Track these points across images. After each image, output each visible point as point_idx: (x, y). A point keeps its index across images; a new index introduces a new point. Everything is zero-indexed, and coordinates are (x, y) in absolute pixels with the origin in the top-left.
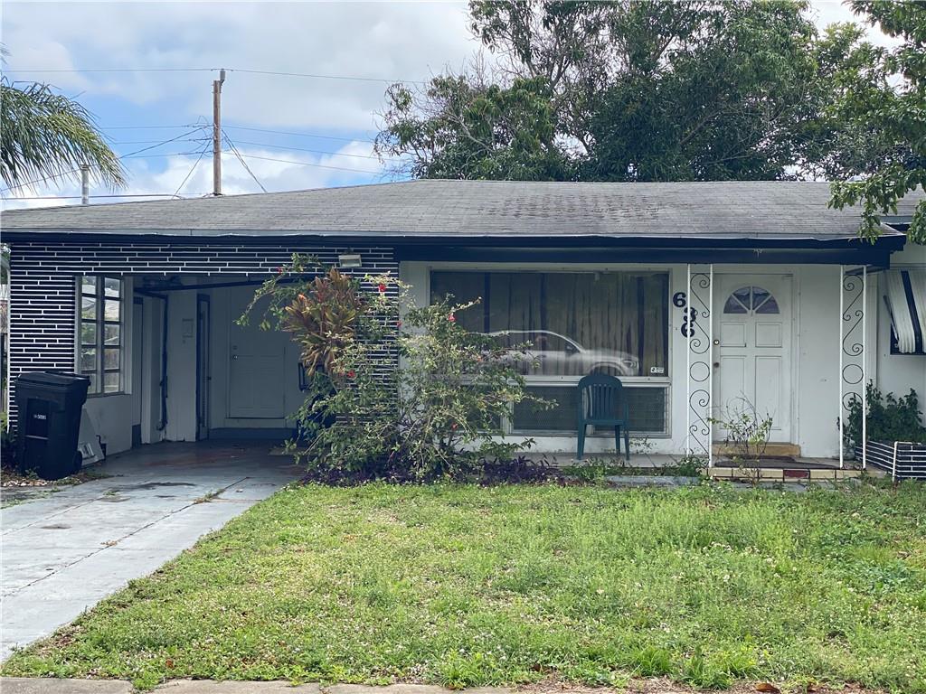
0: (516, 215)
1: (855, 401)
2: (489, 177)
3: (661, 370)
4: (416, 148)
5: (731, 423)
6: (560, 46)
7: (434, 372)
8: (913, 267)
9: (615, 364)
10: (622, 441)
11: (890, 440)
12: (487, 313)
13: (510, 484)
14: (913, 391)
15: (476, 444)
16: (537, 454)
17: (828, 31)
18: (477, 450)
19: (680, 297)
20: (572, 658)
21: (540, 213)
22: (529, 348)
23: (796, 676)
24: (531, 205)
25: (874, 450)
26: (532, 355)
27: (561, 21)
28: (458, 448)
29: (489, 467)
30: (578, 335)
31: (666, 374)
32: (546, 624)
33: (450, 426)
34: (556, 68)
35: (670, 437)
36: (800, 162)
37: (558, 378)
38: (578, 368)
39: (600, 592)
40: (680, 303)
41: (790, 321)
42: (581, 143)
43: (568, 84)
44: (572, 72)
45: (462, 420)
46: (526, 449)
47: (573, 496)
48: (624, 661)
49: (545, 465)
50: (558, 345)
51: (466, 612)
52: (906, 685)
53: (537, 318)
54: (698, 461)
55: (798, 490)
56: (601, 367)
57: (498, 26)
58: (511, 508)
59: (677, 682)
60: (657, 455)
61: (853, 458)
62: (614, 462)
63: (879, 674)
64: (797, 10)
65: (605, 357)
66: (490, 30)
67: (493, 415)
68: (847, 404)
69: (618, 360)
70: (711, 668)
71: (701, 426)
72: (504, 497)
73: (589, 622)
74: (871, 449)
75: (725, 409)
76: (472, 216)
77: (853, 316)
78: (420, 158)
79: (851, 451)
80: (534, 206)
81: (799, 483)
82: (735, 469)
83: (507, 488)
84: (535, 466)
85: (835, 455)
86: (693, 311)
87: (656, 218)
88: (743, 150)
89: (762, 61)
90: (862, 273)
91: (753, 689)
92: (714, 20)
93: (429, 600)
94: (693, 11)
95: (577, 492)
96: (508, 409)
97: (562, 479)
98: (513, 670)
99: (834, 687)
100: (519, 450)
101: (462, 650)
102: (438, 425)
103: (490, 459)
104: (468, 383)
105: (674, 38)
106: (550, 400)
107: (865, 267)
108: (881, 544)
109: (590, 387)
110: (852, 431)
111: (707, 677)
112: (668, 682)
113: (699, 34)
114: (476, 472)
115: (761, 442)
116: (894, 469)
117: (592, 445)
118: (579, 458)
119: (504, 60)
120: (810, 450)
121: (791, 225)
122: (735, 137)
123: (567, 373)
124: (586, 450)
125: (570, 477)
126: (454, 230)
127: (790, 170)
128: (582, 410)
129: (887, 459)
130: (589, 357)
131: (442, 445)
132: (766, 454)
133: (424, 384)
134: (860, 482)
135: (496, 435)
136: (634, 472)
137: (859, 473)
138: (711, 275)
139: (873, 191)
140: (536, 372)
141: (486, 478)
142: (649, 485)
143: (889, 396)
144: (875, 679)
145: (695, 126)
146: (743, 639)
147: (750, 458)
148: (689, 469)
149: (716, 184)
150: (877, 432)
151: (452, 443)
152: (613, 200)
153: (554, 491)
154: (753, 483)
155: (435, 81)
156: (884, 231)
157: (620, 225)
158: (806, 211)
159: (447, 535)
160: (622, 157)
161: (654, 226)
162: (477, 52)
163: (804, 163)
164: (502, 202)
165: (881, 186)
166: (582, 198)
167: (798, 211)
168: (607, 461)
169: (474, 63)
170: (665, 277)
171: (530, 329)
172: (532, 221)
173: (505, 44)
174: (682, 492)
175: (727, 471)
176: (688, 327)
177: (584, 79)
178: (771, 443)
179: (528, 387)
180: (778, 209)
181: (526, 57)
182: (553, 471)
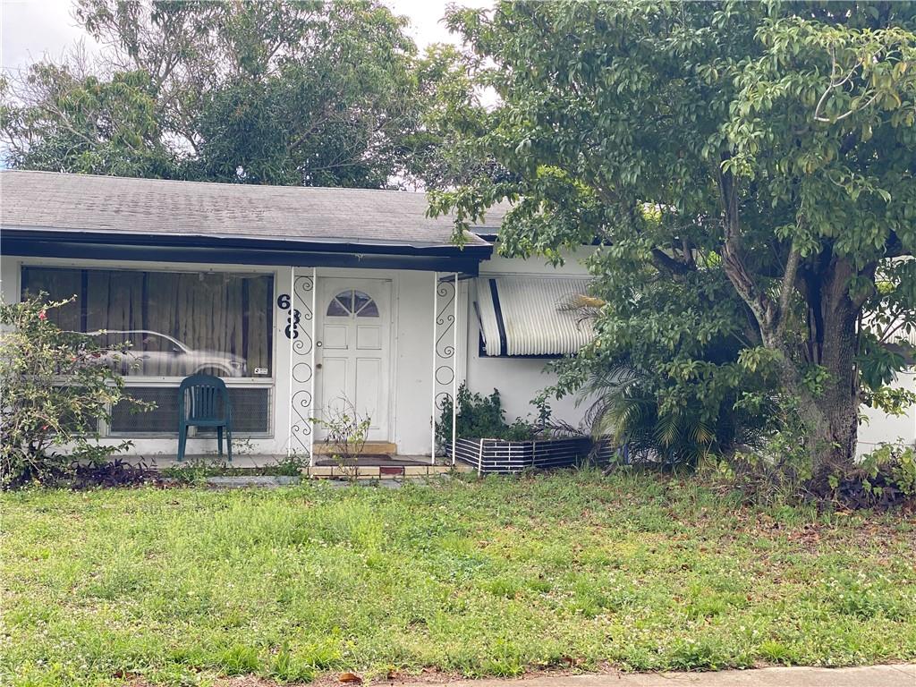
0: (116, 212)
1: (448, 400)
2: (90, 171)
3: (265, 371)
4: (10, 135)
5: (332, 422)
6: (168, 42)
7: (24, 373)
8: (500, 275)
9: (219, 364)
10: (225, 442)
11: (477, 437)
12: (84, 311)
13: (104, 488)
14: (496, 390)
15: (69, 448)
16: (135, 457)
17: (428, 51)
18: (70, 453)
19: (284, 299)
20: (157, 662)
21: (142, 210)
22: (130, 348)
23: (377, 665)
24: (133, 201)
25: (464, 447)
26: (133, 356)
27: (170, 18)
28: (48, 452)
29: (81, 471)
30: (181, 335)
31: (269, 375)
32: (133, 629)
33: (41, 429)
34: (164, 65)
35: (272, 437)
36: (402, 173)
37: (159, 379)
38: (181, 370)
39: (190, 593)
40: (284, 305)
41: (389, 323)
42: (190, 142)
43: (176, 83)
44: (180, 70)
45: (54, 422)
46: (123, 451)
47: (171, 498)
48: (211, 661)
49: (144, 467)
50: (161, 346)
51: (46, 622)
52: (478, 667)
53: (138, 316)
54: (299, 460)
55: (392, 486)
56: (205, 369)
57: (103, 14)
58: (104, 512)
59: (263, 679)
60: (260, 455)
61: (444, 455)
62: (215, 463)
63: (454, 658)
64: (396, 26)
65: (209, 358)
66: (95, 18)
67: (88, 417)
68: (439, 403)
69: (223, 361)
70: (297, 663)
71: (302, 426)
72: (97, 501)
73: (178, 625)
74: (460, 446)
75: (326, 409)
76: (69, 211)
77: (445, 320)
78: (16, 147)
79: (443, 448)
80: (136, 204)
81: (394, 479)
82: (334, 467)
83: (101, 492)
84: (132, 469)
85: (428, 453)
86: (297, 313)
87: (261, 220)
88: (348, 159)
89: (366, 73)
90: (454, 280)
91: (337, 680)
92: (321, 31)
93: (6, 612)
94: (301, 20)
95: (175, 494)
96: (105, 411)
97: (161, 482)
98: (94, 677)
99: (413, 673)
100: (116, 453)
101: (40, 662)
102: (26, 428)
103: (84, 462)
104: (61, 384)
105: (283, 44)
106: (150, 401)
107: (456, 274)
108: (464, 534)
109: (193, 388)
110: (443, 430)
111: (293, 672)
112: (254, 679)
113: (307, 43)
114: (68, 477)
115: (360, 441)
116: (480, 464)
117: (193, 446)
118: (180, 460)
119: (108, 51)
120: (405, 449)
121: (391, 232)
122: (341, 145)
123: (168, 374)
124: (187, 452)
125: (169, 479)
126: (47, 225)
127: (392, 180)
128: (184, 411)
129: (474, 455)
130: (194, 358)
131: (32, 449)
132: (364, 452)
133: (12, 385)
134: (449, 477)
135: (92, 438)
136: (236, 472)
137: (449, 469)
138: (314, 278)
139: (464, 202)
140: (136, 372)
141: (78, 483)
142: (250, 485)
143: (477, 397)
144: (450, 662)
145: (303, 131)
146: (329, 632)
147: (348, 456)
148: (290, 469)
149: (323, 190)
150: (467, 430)
151: (42, 447)
152: (219, 200)
153: (149, 493)
154: (351, 480)
155: (35, 67)
156: (473, 240)
157: (225, 226)
158: (405, 219)
159: (32, 542)
160: (231, 159)
161: (260, 228)
162: (78, 41)
163: (405, 174)
164: (102, 197)
165: (470, 197)
166: (188, 197)
167: (397, 219)
168: (209, 462)
169: (75, 53)
170: (270, 279)
171: (130, 329)
172: (133, 218)
173: (111, 35)
174: (282, 491)
175: (327, 470)
176: (292, 329)
177: (193, 77)
178: (369, 442)
179: (126, 388)
180: (378, 216)
181: (134, 50)
182: (151, 473)
